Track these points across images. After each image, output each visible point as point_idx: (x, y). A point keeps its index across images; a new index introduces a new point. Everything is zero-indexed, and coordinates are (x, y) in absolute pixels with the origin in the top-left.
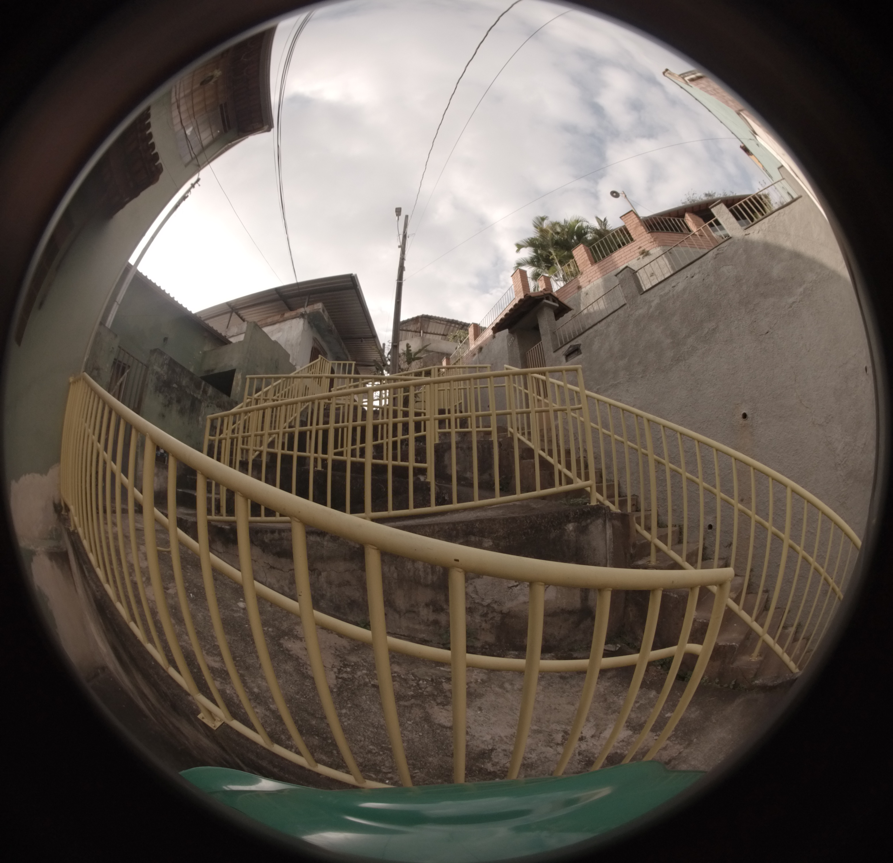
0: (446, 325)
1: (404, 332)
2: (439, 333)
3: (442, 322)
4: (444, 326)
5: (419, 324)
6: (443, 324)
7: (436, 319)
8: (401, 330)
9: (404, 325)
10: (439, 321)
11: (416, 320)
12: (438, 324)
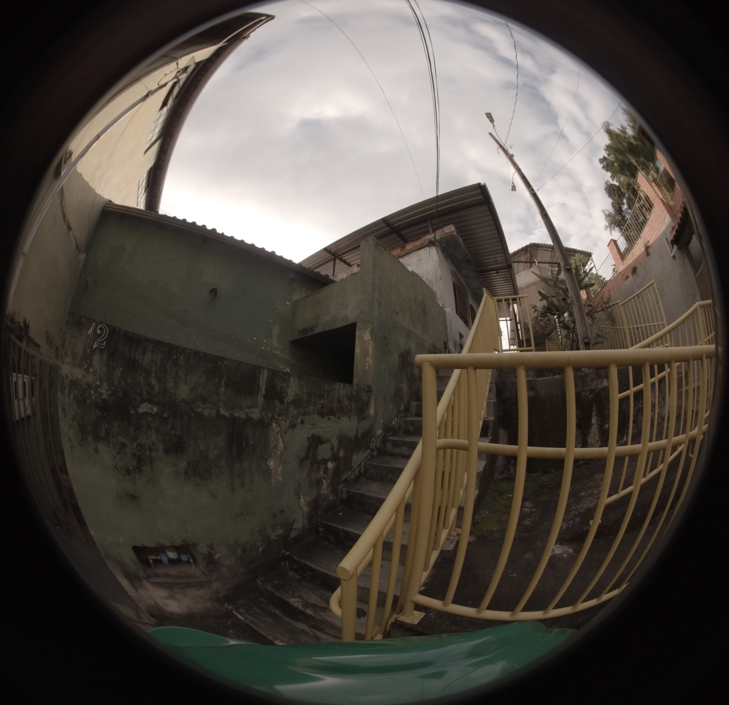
0: (552, 252)
1: (516, 264)
2: (546, 261)
3: (549, 249)
4: (550, 253)
5: (529, 254)
6: (549, 251)
7: (543, 247)
8: (513, 262)
9: (516, 256)
10: (546, 249)
11: (525, 249)
12: (545, 252)
